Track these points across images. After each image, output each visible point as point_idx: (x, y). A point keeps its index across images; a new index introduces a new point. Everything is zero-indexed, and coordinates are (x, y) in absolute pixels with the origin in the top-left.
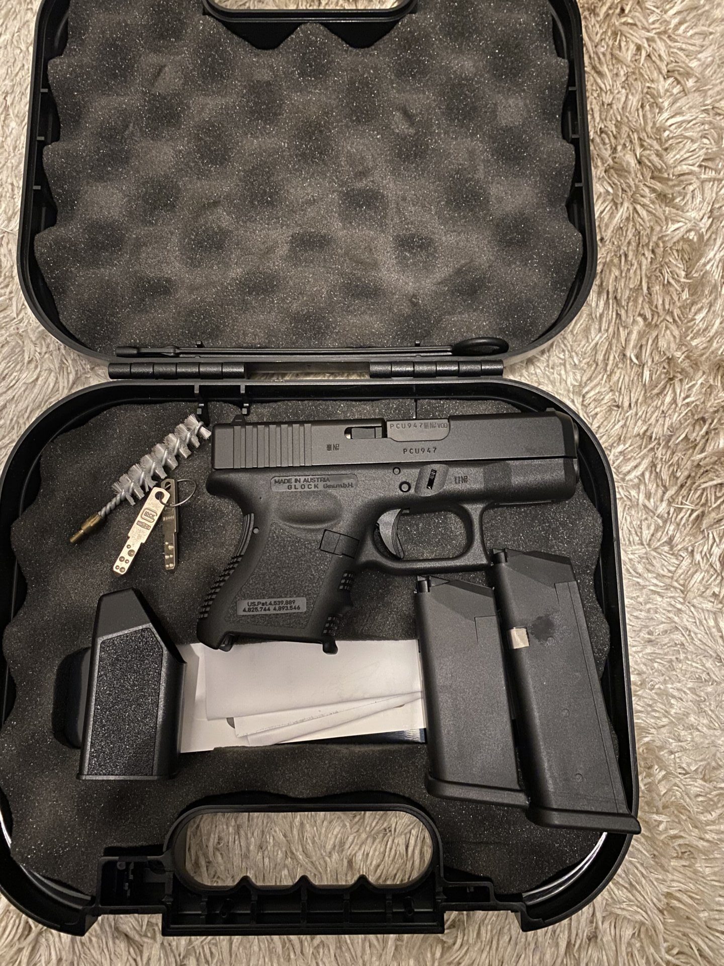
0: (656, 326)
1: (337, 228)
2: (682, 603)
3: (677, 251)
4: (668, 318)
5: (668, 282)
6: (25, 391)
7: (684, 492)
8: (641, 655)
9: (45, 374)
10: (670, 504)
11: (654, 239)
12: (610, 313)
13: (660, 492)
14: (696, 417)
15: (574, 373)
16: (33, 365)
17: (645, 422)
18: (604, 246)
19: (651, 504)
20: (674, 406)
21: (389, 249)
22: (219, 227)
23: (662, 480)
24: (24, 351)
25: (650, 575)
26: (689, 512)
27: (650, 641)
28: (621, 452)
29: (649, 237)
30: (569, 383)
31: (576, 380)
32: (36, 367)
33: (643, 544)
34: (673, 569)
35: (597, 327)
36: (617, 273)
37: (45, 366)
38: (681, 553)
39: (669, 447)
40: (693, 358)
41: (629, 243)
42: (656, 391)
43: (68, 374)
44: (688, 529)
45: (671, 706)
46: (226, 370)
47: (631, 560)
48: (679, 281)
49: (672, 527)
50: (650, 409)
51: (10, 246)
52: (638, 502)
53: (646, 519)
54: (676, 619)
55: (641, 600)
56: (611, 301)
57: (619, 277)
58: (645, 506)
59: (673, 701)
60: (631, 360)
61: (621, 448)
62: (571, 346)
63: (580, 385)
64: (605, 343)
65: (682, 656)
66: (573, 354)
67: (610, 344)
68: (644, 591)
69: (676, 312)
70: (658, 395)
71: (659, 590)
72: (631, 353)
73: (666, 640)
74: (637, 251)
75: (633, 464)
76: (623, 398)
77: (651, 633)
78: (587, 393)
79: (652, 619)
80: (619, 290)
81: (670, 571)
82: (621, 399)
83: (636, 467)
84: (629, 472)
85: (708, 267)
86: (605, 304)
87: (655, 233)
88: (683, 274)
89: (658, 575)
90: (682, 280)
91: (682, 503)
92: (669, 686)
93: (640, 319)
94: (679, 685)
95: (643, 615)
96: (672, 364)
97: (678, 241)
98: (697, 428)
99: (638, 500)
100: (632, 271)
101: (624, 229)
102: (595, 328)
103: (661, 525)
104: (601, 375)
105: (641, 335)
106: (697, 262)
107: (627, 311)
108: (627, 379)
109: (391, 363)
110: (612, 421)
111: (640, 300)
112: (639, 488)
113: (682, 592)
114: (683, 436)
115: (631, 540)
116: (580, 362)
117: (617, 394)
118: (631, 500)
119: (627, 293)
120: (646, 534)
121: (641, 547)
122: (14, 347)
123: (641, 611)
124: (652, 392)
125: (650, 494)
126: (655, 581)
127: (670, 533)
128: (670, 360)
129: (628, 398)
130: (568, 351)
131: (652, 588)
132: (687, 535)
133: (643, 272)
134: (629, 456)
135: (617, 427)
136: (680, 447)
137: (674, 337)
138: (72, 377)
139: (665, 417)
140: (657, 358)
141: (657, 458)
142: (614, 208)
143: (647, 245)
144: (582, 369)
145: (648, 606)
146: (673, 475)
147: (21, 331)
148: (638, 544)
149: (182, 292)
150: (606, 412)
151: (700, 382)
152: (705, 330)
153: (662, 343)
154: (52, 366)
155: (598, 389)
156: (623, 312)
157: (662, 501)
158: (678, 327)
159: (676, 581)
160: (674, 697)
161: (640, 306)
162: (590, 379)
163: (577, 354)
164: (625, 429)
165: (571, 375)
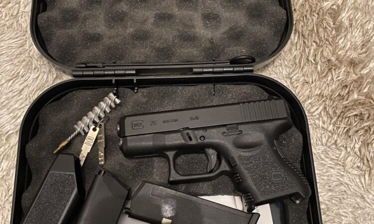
0: (322, 46)
1: (176, 11)
2: (343, 172)
3: (329, 13)
4: (327, 42)
5: (326, 27)
6: (33, 82)
7: (340, 119)
8: (326, 196)
9: (42, 74)
10: (334, 125)
11: (318, 8)
12: (301, 41)
13: (329, 120)
14: (343, 85)
15: (286, 69)
16: (36, 70)
17: (320, 89)
18: (296, 12)
19: (325, 126)
20: (332, 81)
21: (199, 20)
22: (122, 11)
23: (329, 114)
24: (32, 64)
25: (327, 159)
26: (343, 128)
27: (330, 190)
28: (309, 103)
29: (316, 8)
30: (284, 74)
31: (287, 72)
32: (38, 71)
33: (323, 145)
34: (338, 156)
35: (295, 48)
36: (302, 24)
37: (42, 70)
38: (341, 148)
39: (332, 99)
40: (339, 59)
41: (307, 11)
42: (324, 75)
43: (53, 75)
44: (343, 136)
45: (342, 220)
46: (127, 72)
47: (318, 153)
48: (330, 27)
49: (336, 136)
50: (322, 83)
51: (26, 18)
52: (319, 126)
53: (324, 133)
54: (341, 179)
55: (324, 171)
56: (300, 36)
57: (303, 26)
58: (323, 127)
59: (343, 218)
60: (311, 62)
61: (310, 101)
62: (284, 57)
63: (289, 74)
64: (299, 55)
65: (345, 197)
66: (285, 60)
67: (302, 55)
68: (325, 167)
69: (330, 40)
70: (325, 76)
71: (332, 166)
72: (311, 59)
73: (338, 190)
74: (311, 14)
75: (315, 108)
77: (330, 186)
78: (292, 77)
79: (330, 180)
80: (304, 31)
81: (336, 157)
82: (308, 79)
83: (317, 109)
84: (314, 112)
85: (343, 20)
86: (298, 38)
87: (318, 6)
88: (332, 23)
89: (331, 159)
90: (332, 26)
91: (339, 125)
92: (341, 211)
93: (314, 44)
94: (345, 210)
95: (326, 178)
96: (330, 63)
97: (329, 10)
98: (344, 90)
99: (319, 124)
100: (309, 23)
101: (304, 5)
103: (331, 135)
104: (298, 70)
105: (315, 50)
106: (338, 18)
107: (308, 40)
108: (310, 70)
109: (203, 68)
110: (305, 89)
111: (314, 35)
112: (319, 120)
113: (343, 166)
114: (338, 93)
115: (317, 143)
116: (288, 64)
117: (306, 77)
118: (316, 125)
119: (308, 32)
120: (324, 141)
121: (322, 146)
122: (28, 62)
123: (324, 176)
124: (322, 76)
125: (325, 121)
126: (330, 162)
127: (335, 139)
128: (329, 60)
129: (311, 79)
130: (283, 59)
131: (329, 165)
132: (343, 139)
133: (314, 23)
134: (314, 105)
135: (307, 92)
136: (336, 99)
137: (330, 50)
138: (55, 76)
139: (329, 86)
140: (323, 60)
141: (326, 105)
143: (315, 11)
144: (289, 67)
145: (328, 174)
146: (335, 112)
147: (31, 55)
149: (105, 40)
150: (302, 85)
151: (343, 70)
152: (344, 47)
153: (325, 54)
154: (45, 70)
155: (297, 75)
156: (306, 41)
157: (330, 124)
158: (332, 46)
159: (340, 161)
160: (343, 216)
161: (314, 38)
162: (293, 71)
163: (286, 60)
164: (311, 93)
165: (285, 70)
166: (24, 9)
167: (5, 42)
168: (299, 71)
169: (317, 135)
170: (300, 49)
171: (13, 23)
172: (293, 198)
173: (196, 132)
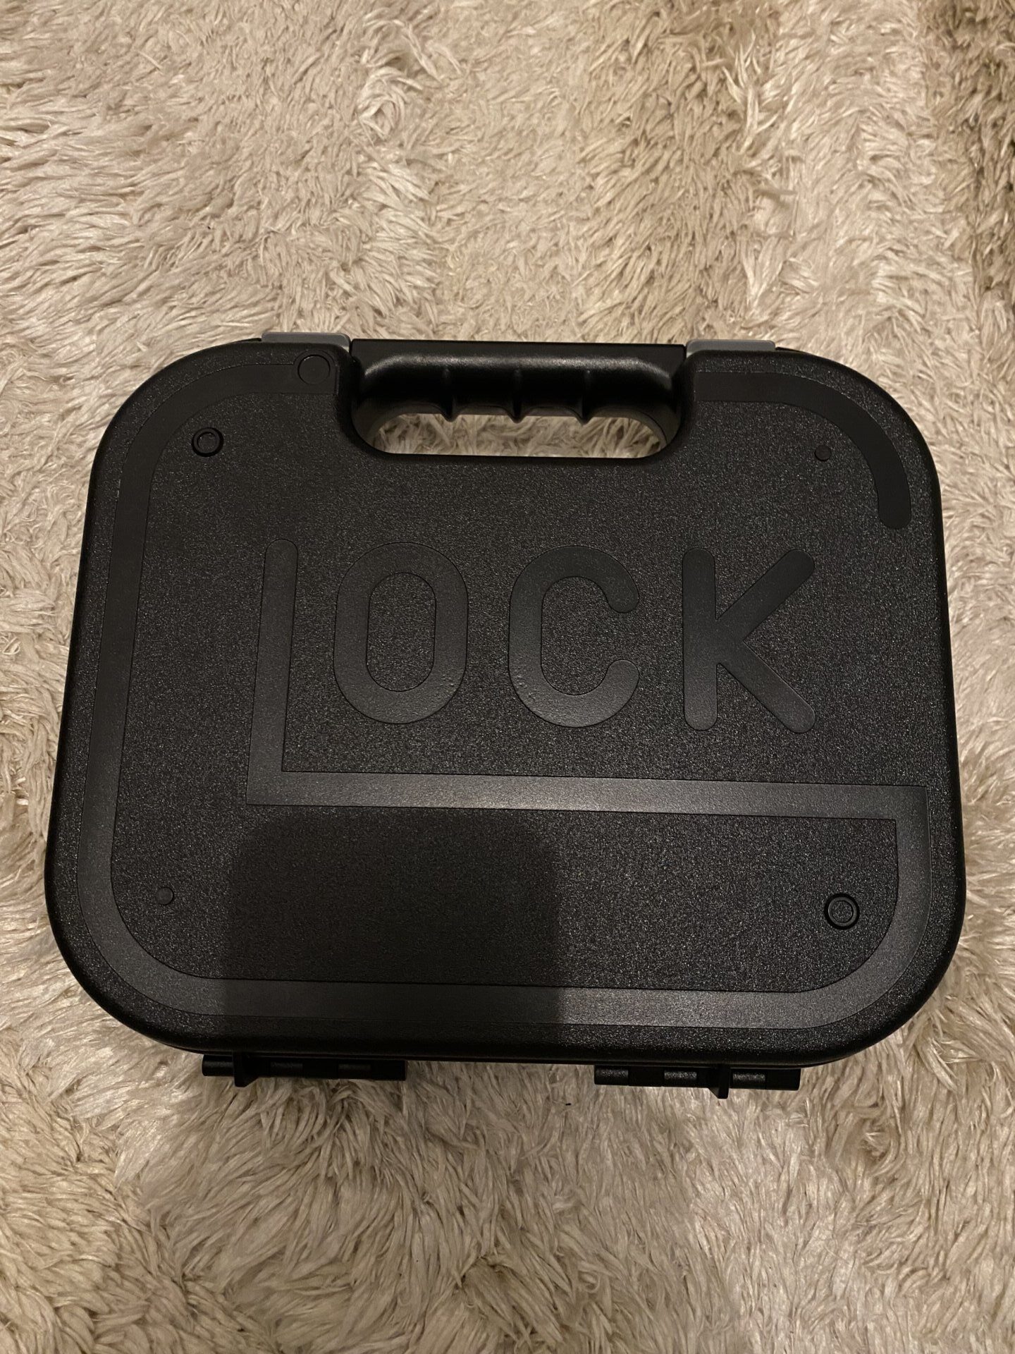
166: (273, 224)
167: (223, 316)
171: (241, 264)
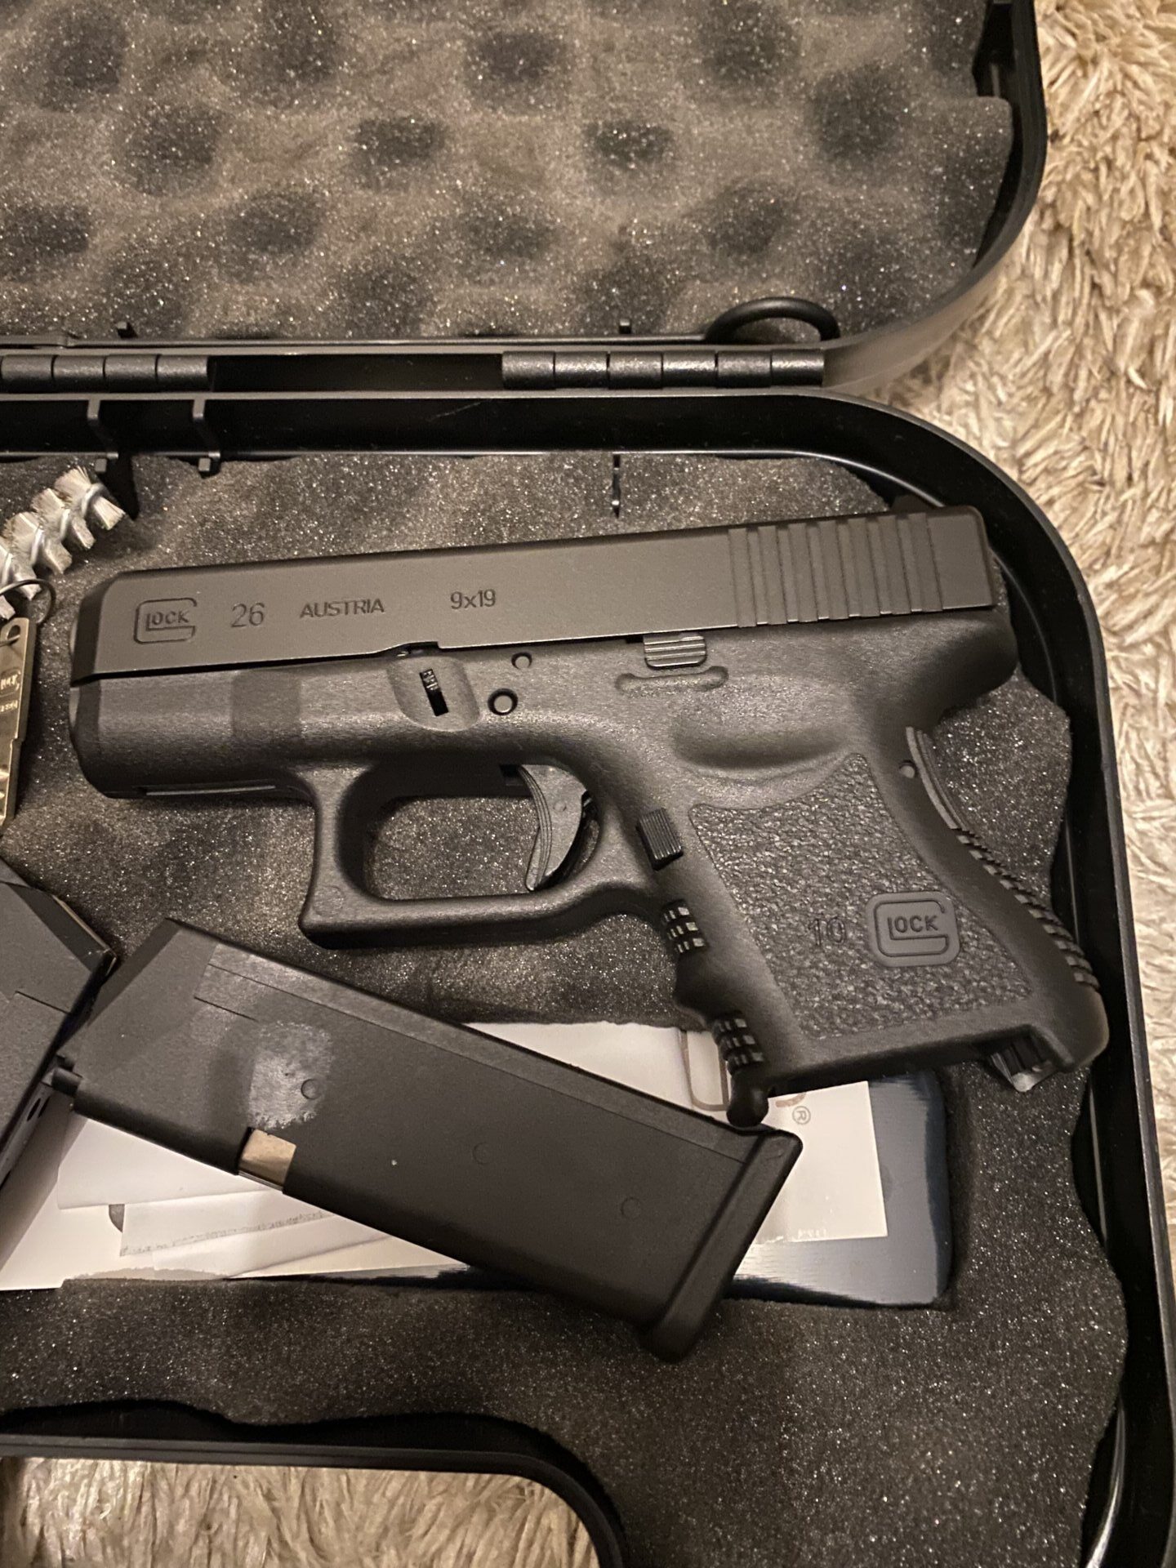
12: (1077, 286)
15: (998, 420)
17: (1166, 511)
18: (1060, 149)
28: (1110, 585)
30: (987, 442)
31: (1001, 434)
35: (1048, 320)
36: (1090, 199)
47: (1142, 833)
52: (1155, 699)
56: (1077, 262)
57: (1094, 207)
60: (1129, 382)
61: (1112, 573)
62: (990, 363)
63: (1013, 443)
64: (1066, 349)
66: (995, 380)
67: (1079, 351)
72: (1128, 365)
74: (1136, 150)
75: (1139, 606)
76: (1113, 461)
78: (1028, 454)
80: (1097, 233)
82: (1108, 466)
83: (1148, 614)
84: (1130, 627)
86: (1064, 269)
93: (1145, 295)
99: (1155, 692)
100: (1124, 191)
101: (1104, 114)
102: (1043, 324)
104: (1059, 418)
105: (1150, 321)
107: (1115, 276)
108: (1120, 420)
109: (554, 354)
110: (1089, 514)
111: (1146, 251)
115: (1142, 786)
116: (1010, 395)
117: (1098, 456)
118: (1138, 694)
119: (1116, 233)
129: (1125, 460)
130: (984, 375)
133: (1152, 189)
134: (1132, 590)
135: (1100, 527)
142: (1079, 73)
144: (1014, 410)
148: (1159, 796)
150: (1074, 497)
155: (1054, 445)
156: (1106, 280)
161: (1145, 262)
162: (1036, 426)
163: (1003, 378)
164: (1121, 530)
165: (991, 425)
168: (1062, 425)
169: (1141, 747)
170: (1070, 323)
172: (997, 1060)
173: (472, 668)
